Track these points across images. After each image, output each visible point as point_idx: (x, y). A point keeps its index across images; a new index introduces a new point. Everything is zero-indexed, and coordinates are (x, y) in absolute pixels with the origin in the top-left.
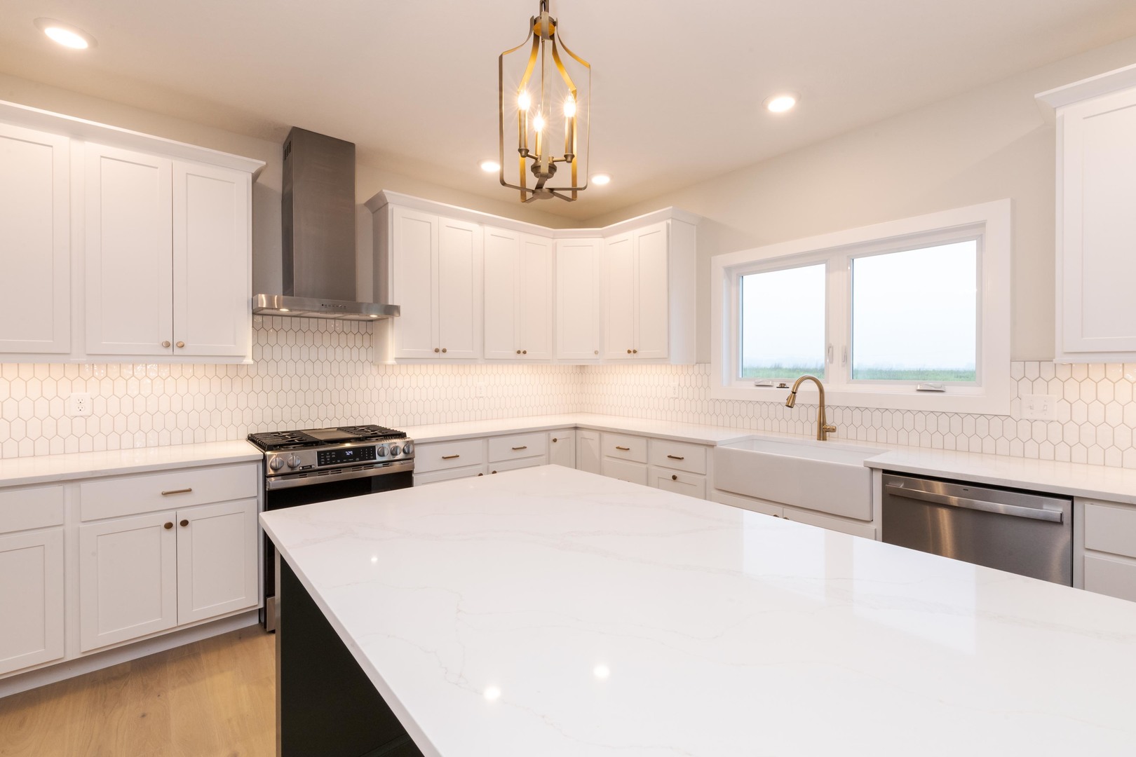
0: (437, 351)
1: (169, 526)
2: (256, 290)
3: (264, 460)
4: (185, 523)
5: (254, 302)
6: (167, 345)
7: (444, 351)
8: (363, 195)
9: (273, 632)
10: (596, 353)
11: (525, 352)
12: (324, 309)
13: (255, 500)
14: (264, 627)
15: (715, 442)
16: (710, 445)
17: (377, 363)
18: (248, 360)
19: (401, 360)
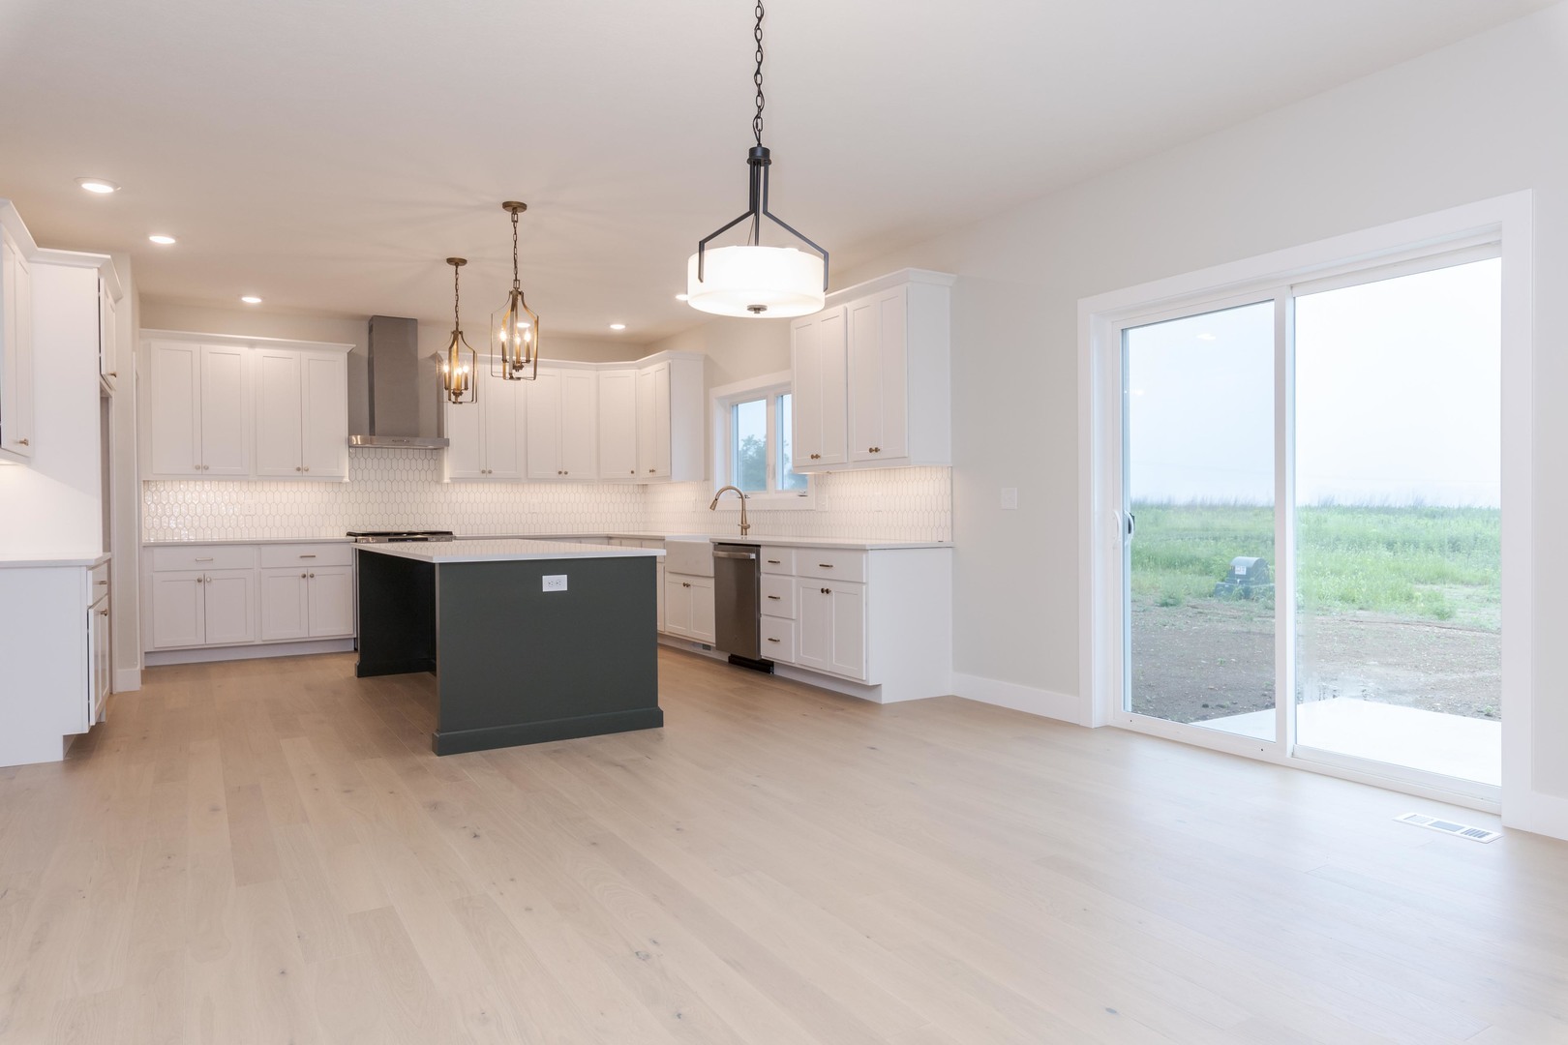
0: (483, 472)
1: (304, 576)
2: (350, 433)
3: (357, 540)
4: (312, 576)
5: (349, 440)
6: (298, 469)
7: (490, 472)
8: (424, 352)
10: (632, 472)
11: (566, 473)
12: (394, 443)
13: (350, 568)
17: (439, 481)
18: (347, 480)
19: (455, 480)
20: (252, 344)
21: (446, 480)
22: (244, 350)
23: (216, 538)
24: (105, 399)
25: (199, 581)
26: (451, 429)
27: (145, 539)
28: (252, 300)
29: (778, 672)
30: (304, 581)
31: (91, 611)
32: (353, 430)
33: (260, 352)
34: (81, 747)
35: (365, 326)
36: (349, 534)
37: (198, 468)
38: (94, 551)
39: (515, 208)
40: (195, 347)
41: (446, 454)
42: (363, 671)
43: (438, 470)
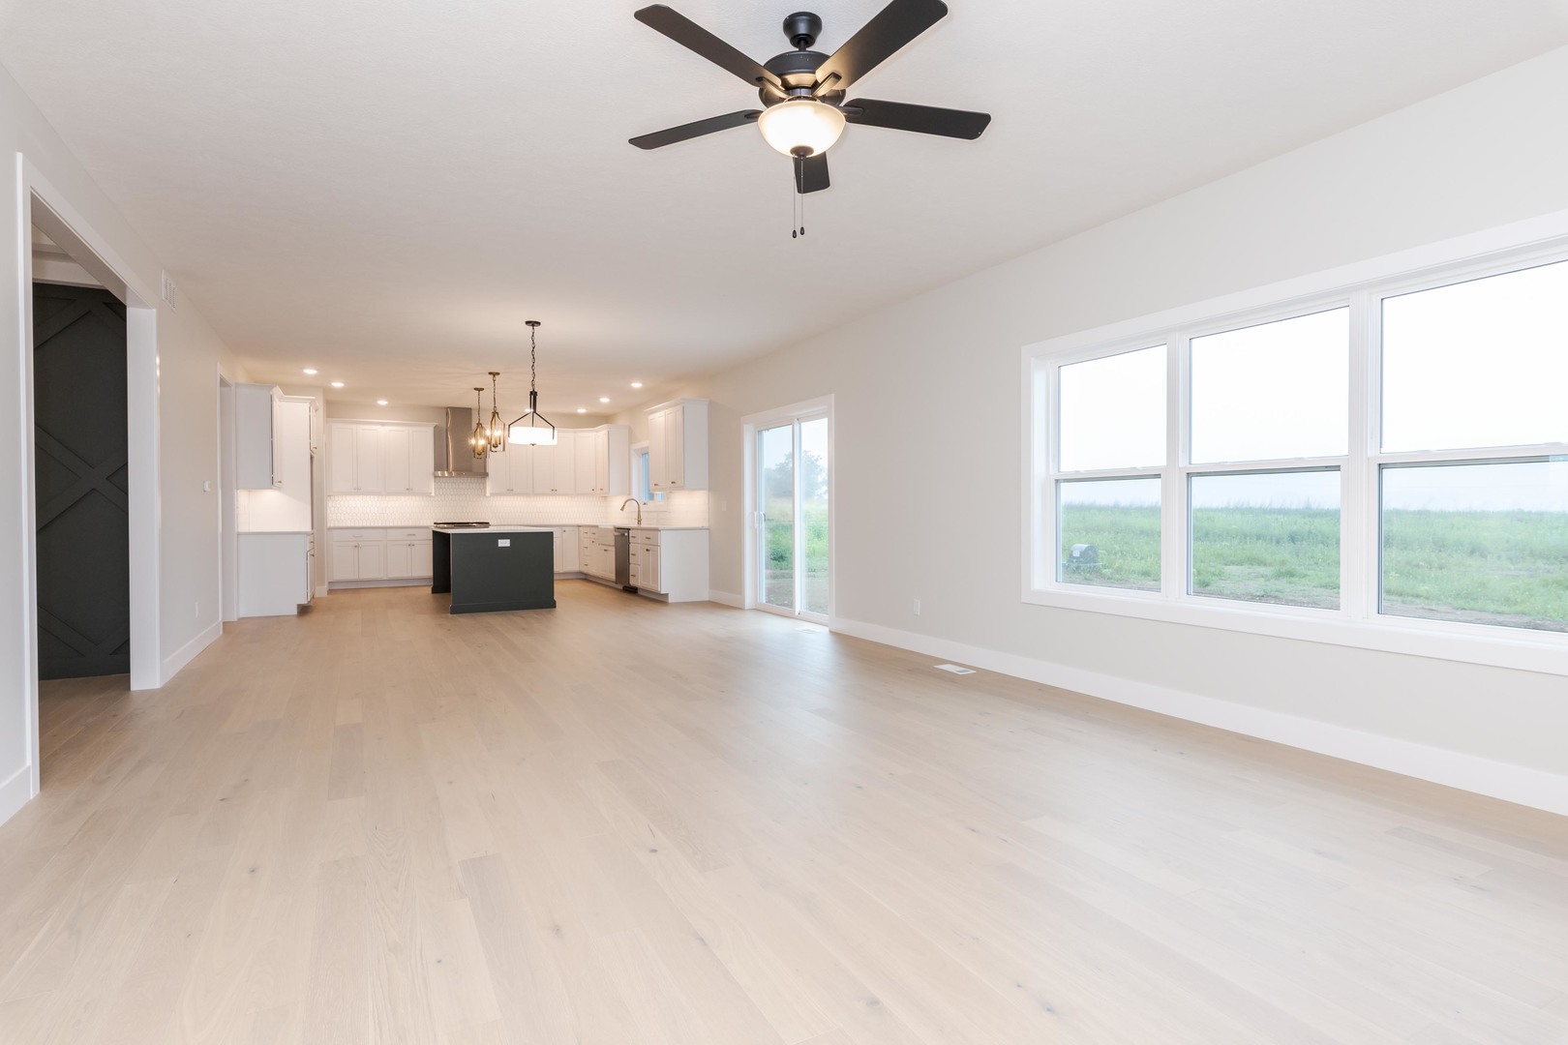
0: (509, 490)
1: (409, 545)
4: (412, 545)
5: (435, 474)
6: (407, 489)
7: (512, 490)
10: (593, 490)
11: (556, 491)
13: (430, 542)
17: (483, 495)
18: (433, 494)
19: (492, 494)
20: (383, 424)
21: (488, 494)
22: (378, 427)
23: (360, 525)
24: (312, 458)
25: (356, 547)
26: (490, 469)
27: (329, 525)
28: (383, 403)
29: (640, 593)
30: (409, 548)
31: (309, 554)
32: (437, 467)
33: (387, 428)
34: (304, 610)
35: (444, 412)
36: (432, 524)
37: (355, 489)
38: (308, 529)
39: (494, 374)
40: (354, 426)
41: (487, 480)
42: (434, 591)
43: (483, 489)
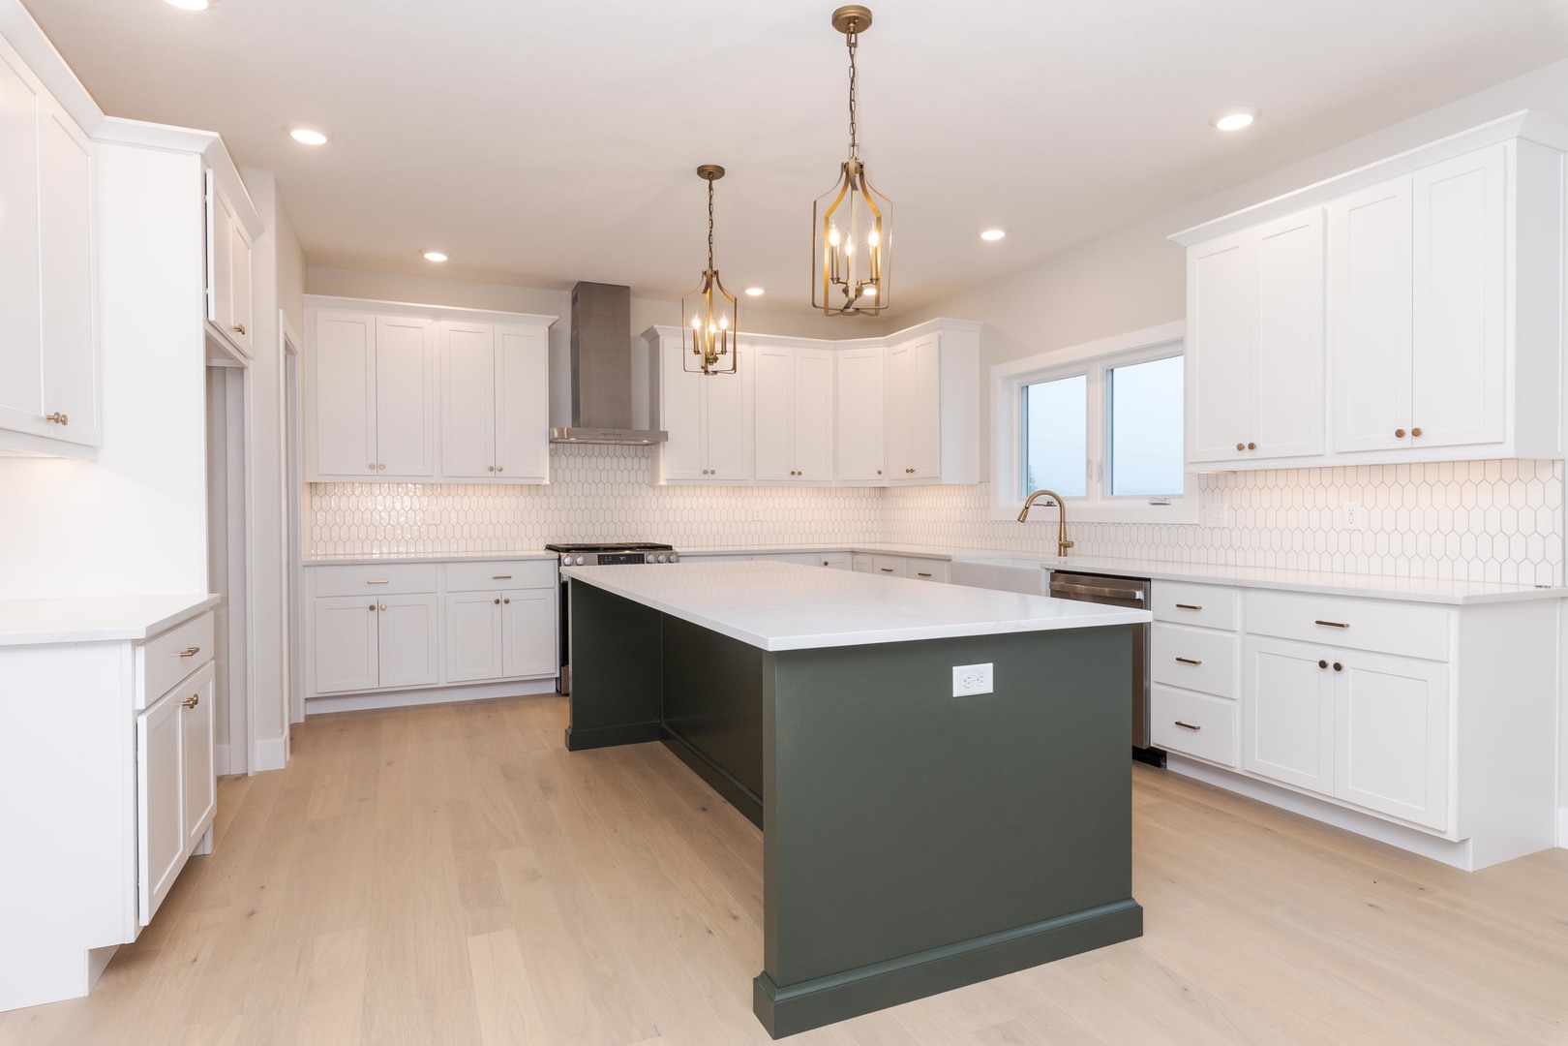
0: (705, 472)
1: (497, 602)
2: (551, 425)
3: (559, 559)
4: (507, 602)
5: (551, 433)
6: (491, 469)
7: (713, 472)
8: (637, 327)
9: (567, 695)
10: (880, 473)
11: (800, 473)
12: (603, 437)
13: (552, 592)
14: (561, 692)
15: (950, 556)
16: (948, 560)
17: (652, 484)
18: (547, 482)
19: (672, 483)
20: (437, 315)
21: (662, 482)
22: (426, 322)
25: (372, 608)
26: (670, 421)
27: (309, 556)
28: (436, 257)
29: (1171, 766)
30: (496, 608)
31: (143, 721)
32: (555, 419)
33: (445, 325)
35: (568, 295)
36: (550, 548)
37: (372, 467)
40: (369, 318)
41: (661, 450)
42: (579, 740)
43: (654, 471)
